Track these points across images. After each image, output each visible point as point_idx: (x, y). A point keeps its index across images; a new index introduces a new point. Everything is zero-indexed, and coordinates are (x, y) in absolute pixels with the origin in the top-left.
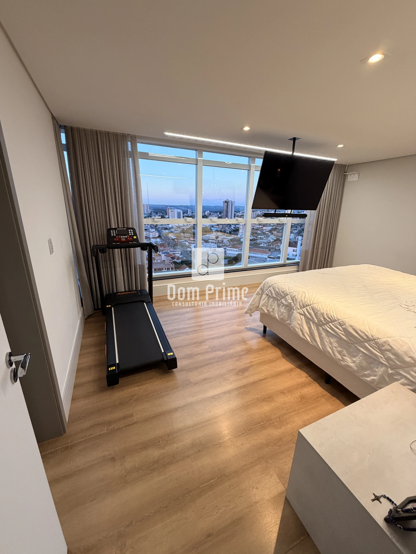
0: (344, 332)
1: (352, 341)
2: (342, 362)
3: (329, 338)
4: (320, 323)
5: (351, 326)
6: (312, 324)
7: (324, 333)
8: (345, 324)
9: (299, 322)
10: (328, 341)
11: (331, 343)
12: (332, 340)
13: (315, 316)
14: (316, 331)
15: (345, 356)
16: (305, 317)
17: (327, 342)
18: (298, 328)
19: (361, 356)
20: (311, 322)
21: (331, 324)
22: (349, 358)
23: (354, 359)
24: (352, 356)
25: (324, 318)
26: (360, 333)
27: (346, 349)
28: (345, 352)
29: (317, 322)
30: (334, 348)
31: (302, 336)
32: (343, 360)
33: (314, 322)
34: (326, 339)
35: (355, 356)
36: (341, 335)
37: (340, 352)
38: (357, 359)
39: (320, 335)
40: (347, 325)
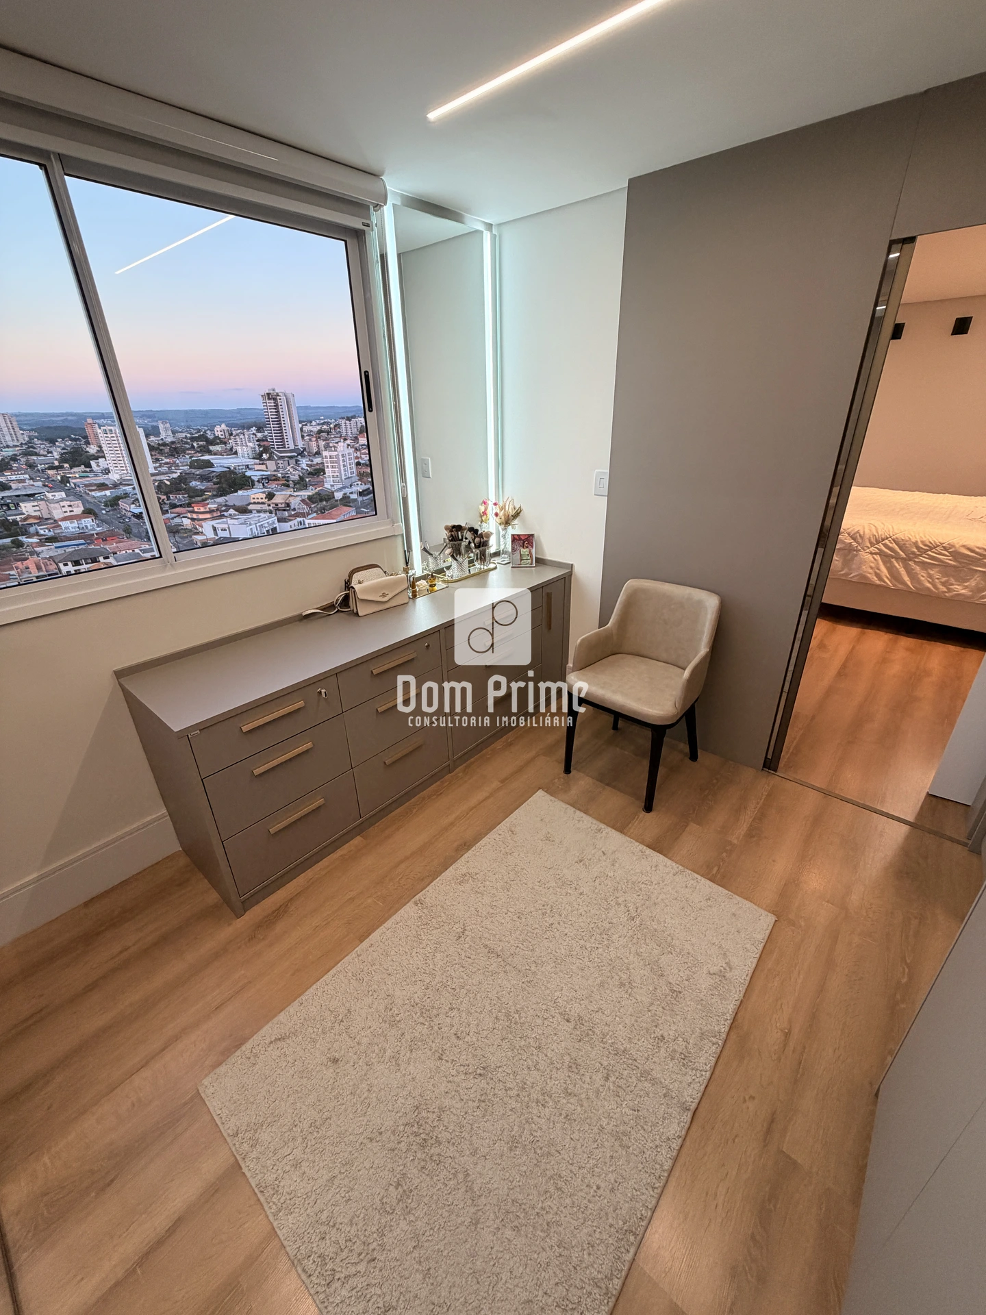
0: (952, 556)
1: (964, 563)
2: (947, 594)
3: (926, 570)
4: (911, 556)
5: (964, 546)
6: (895, 562)
7: (917, 567)
8: (953, 546)
9: (872, 565)
10: (924, 575)
11: (930, 576)
12: (932, 572)
13: (901, 549)
14: (903, 569)
15: (952, 585)
16: (880, 555)
17: (923, 577)
18: (870, 573)
19: (978, 577)
20: (893, 560)
21: (930, 553)
22: (958, 585)
23: (966, 584)
24: (962, 580)
25: (918, 548)
26: (978, 550)
27: (953, 576)
28: (952, 580)
29: (905, 556)
30: (937, 581)
31: (878, 582)
32: (949, 590)
33: (898, 558)
34: (922, 575)
35: (968, 580)
36: (947, 561)
37: (943, 584)
38: (973, 583)
39: (910, 572)
40: (957, 546)
